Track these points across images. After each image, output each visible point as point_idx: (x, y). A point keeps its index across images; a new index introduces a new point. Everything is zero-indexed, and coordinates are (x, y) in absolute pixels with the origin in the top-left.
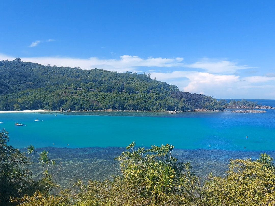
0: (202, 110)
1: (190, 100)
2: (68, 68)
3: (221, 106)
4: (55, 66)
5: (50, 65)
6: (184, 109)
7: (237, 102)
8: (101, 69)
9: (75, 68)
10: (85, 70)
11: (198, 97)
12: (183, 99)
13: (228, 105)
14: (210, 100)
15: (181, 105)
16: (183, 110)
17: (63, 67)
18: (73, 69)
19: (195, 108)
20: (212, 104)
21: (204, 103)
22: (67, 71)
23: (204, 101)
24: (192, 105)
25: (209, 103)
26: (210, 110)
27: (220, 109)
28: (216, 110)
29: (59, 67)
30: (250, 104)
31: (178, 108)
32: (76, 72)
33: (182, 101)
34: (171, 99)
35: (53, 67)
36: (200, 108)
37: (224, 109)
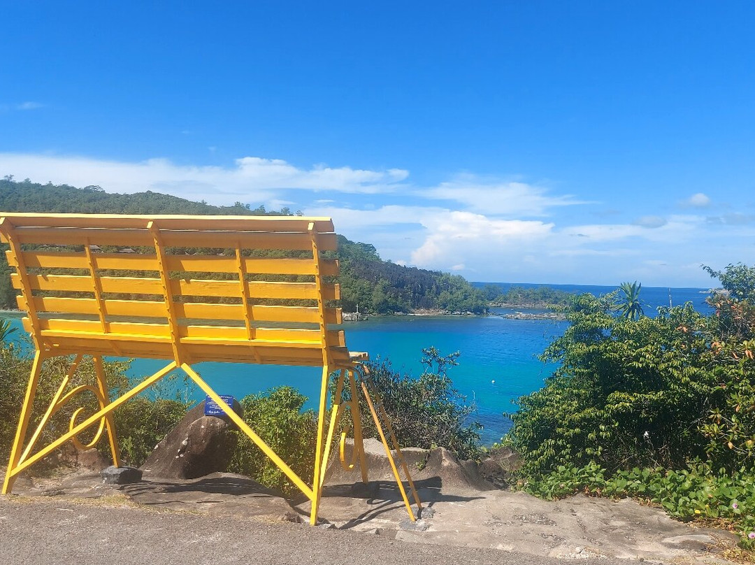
0: (432, 313)
1: (400, 285)
2: (65, 187)
3: (480, 302)
4: (27, 180)
5: (10, 178)
6: (384, 308)
7: (527, 291)
8: (164, 193)
9: (87, 190)
10: (117, 196)
11: (422, 276)
12: (384, 282)
13: (505, 300)
14: (452, 286)
15: (377, 297)
16: (381, 311)
17: (50, 185)
18: (80, 190)
19: (413, 307)
20: (459, 294)
21: (438, 293)
22: (61, 197)
23: (437, 287)
24: (405, 298)
25: (451, 293)
26: (452, 312)
27: (478, 310)
28: (468, 312)
29: (38, 185)
30: (560, 297)
31: (367, 306)
32: (90, 201)
33: (378, 287)
34: (350, 282)
35: (21, 184)
36: (428, 307)
37: (487, 309)
